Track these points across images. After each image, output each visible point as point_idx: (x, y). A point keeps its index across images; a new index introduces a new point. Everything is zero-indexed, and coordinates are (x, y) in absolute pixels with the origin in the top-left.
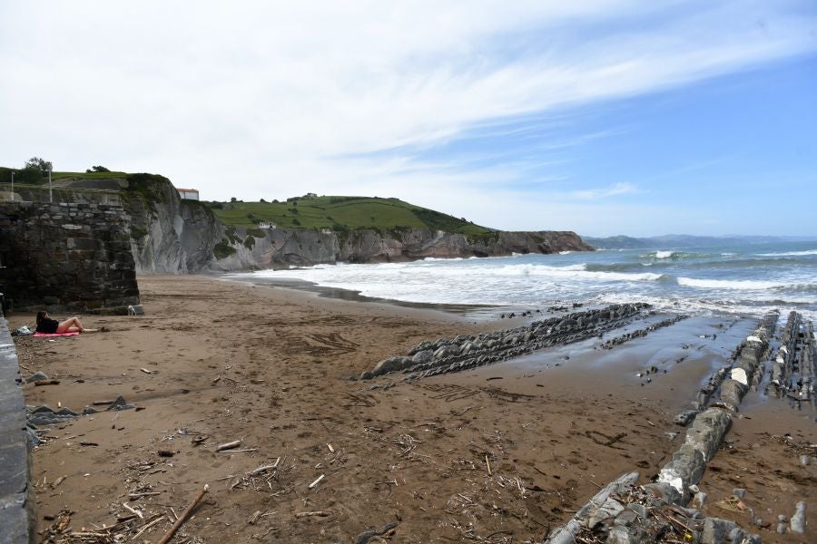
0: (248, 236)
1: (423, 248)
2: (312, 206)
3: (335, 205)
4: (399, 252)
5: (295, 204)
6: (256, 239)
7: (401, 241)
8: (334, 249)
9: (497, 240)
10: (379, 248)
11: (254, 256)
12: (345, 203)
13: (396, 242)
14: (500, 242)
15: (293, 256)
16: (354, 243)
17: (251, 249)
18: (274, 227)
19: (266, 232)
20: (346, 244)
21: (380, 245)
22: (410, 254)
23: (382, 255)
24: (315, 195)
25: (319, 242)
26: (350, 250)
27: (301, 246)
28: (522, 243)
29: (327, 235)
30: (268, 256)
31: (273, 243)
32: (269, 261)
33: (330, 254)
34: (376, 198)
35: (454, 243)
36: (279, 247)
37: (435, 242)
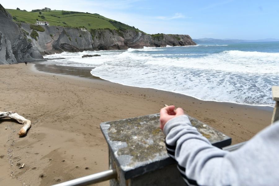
0: (32, 30)
1: (134, 41)
2: (52, 16)
3: (65, 16)
4: (123, 44)
5: (40, 13)
6: (38, 32)
7: (123, 37)
8: (90, 41)
9: (163, 38)
10: (113, 41)
11: (40, 45)
12: (71, 15)
13: (121, 38)
14: (164, 39)
15: (67, 45)
16: (100, 38)
17: (36, 40)
18: (48, 25)
19: (45, 28)
20: (95, 38)
21: (113, 39)
22: (128, 45)
23: (115, 45)
24: (50, 9)
25: (80, 36)
26: (98, 42)
27: (70, 39)
28: (172, 40)
29: (84, 32)
30: (50, 45)
31: (51, 36)
32: (51, 48)
33: (89, 45)
34: (87, 13)
35: (146, 39)
36: (56, 38)
37: (139, 38)
